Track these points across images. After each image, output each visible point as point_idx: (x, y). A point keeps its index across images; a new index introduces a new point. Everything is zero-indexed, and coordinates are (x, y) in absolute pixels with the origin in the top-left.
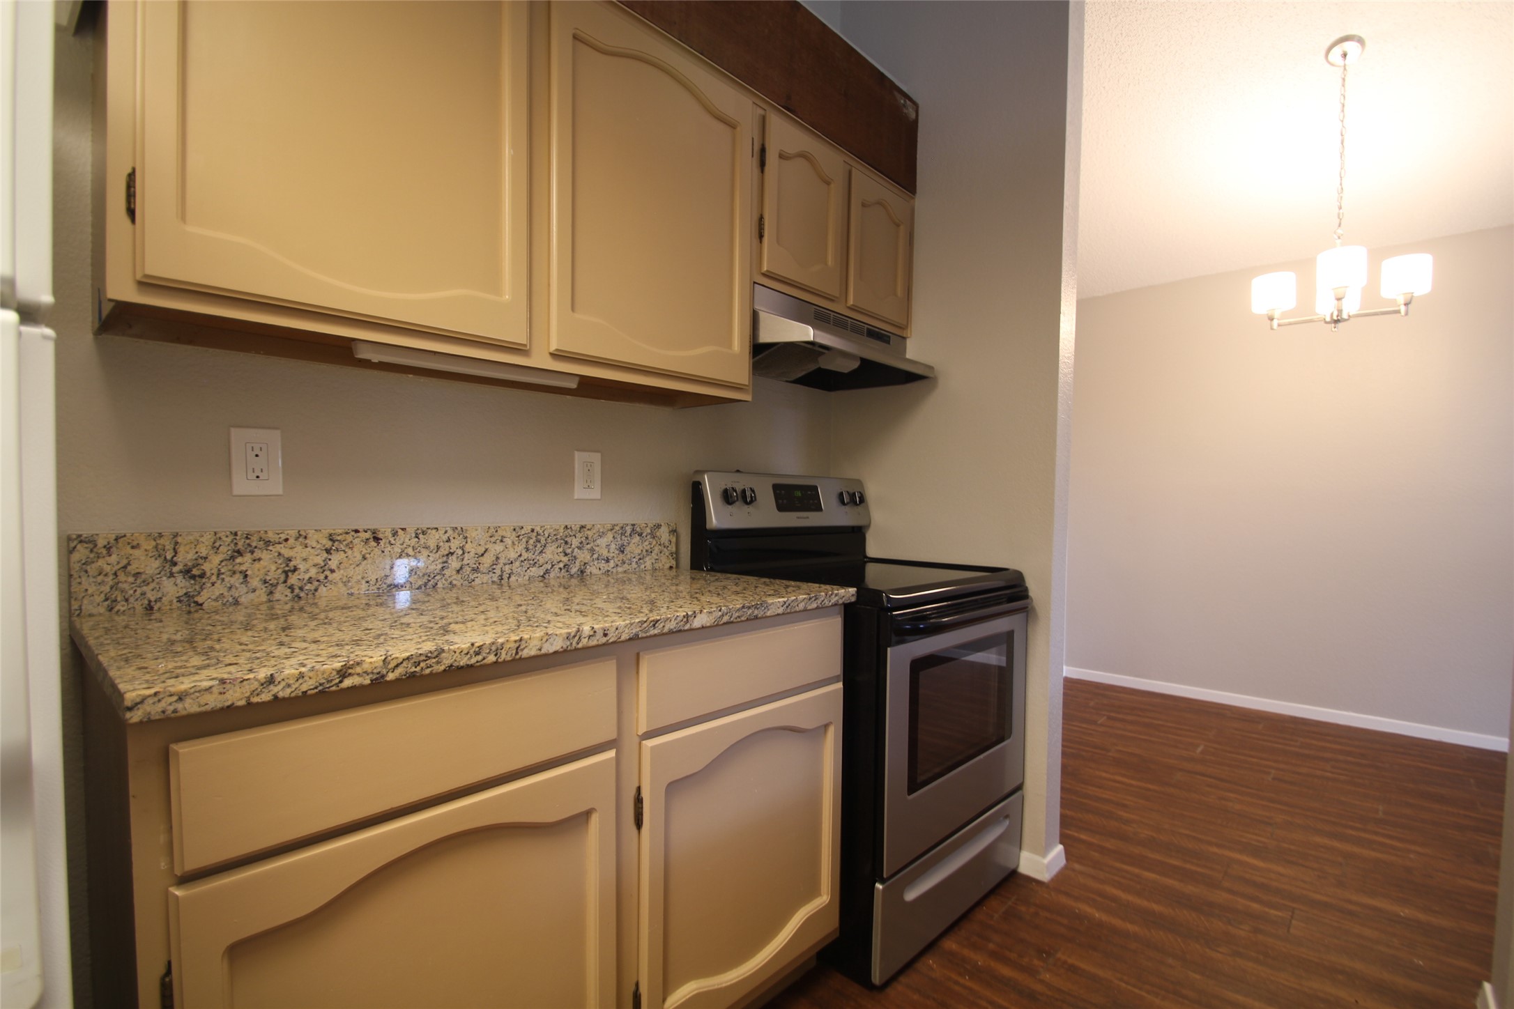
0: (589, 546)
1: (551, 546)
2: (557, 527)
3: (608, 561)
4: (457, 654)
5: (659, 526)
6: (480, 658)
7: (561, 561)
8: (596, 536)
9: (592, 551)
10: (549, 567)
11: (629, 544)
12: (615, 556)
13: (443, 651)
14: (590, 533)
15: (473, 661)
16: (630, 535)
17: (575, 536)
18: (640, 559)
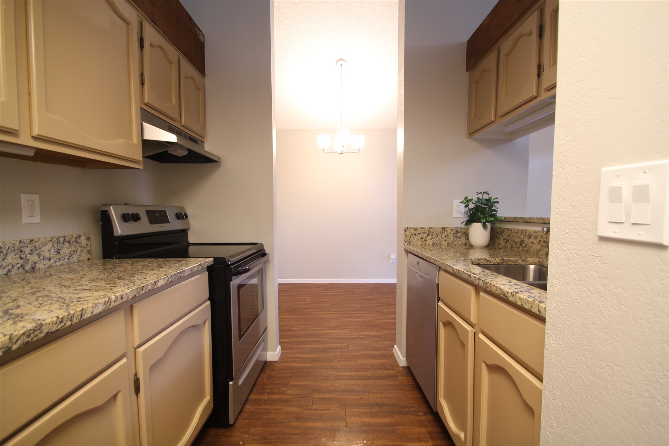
0: (37, 252)
1: (11, 255)
2: (15, 242)
3: (50, 259)
4: (51, 325)
5: (80, 236)
6: (63, 324)
7: (18, 263)
8: (41, 245)
9: (39, 255)
10: (10, 267)
11: (62, 248)
12: (54, 256)
13: (43, 325)
14: (37, 244)
15: (59, 327)
16: (63, 243)
17: (27, 246)
18: (70, 256)
